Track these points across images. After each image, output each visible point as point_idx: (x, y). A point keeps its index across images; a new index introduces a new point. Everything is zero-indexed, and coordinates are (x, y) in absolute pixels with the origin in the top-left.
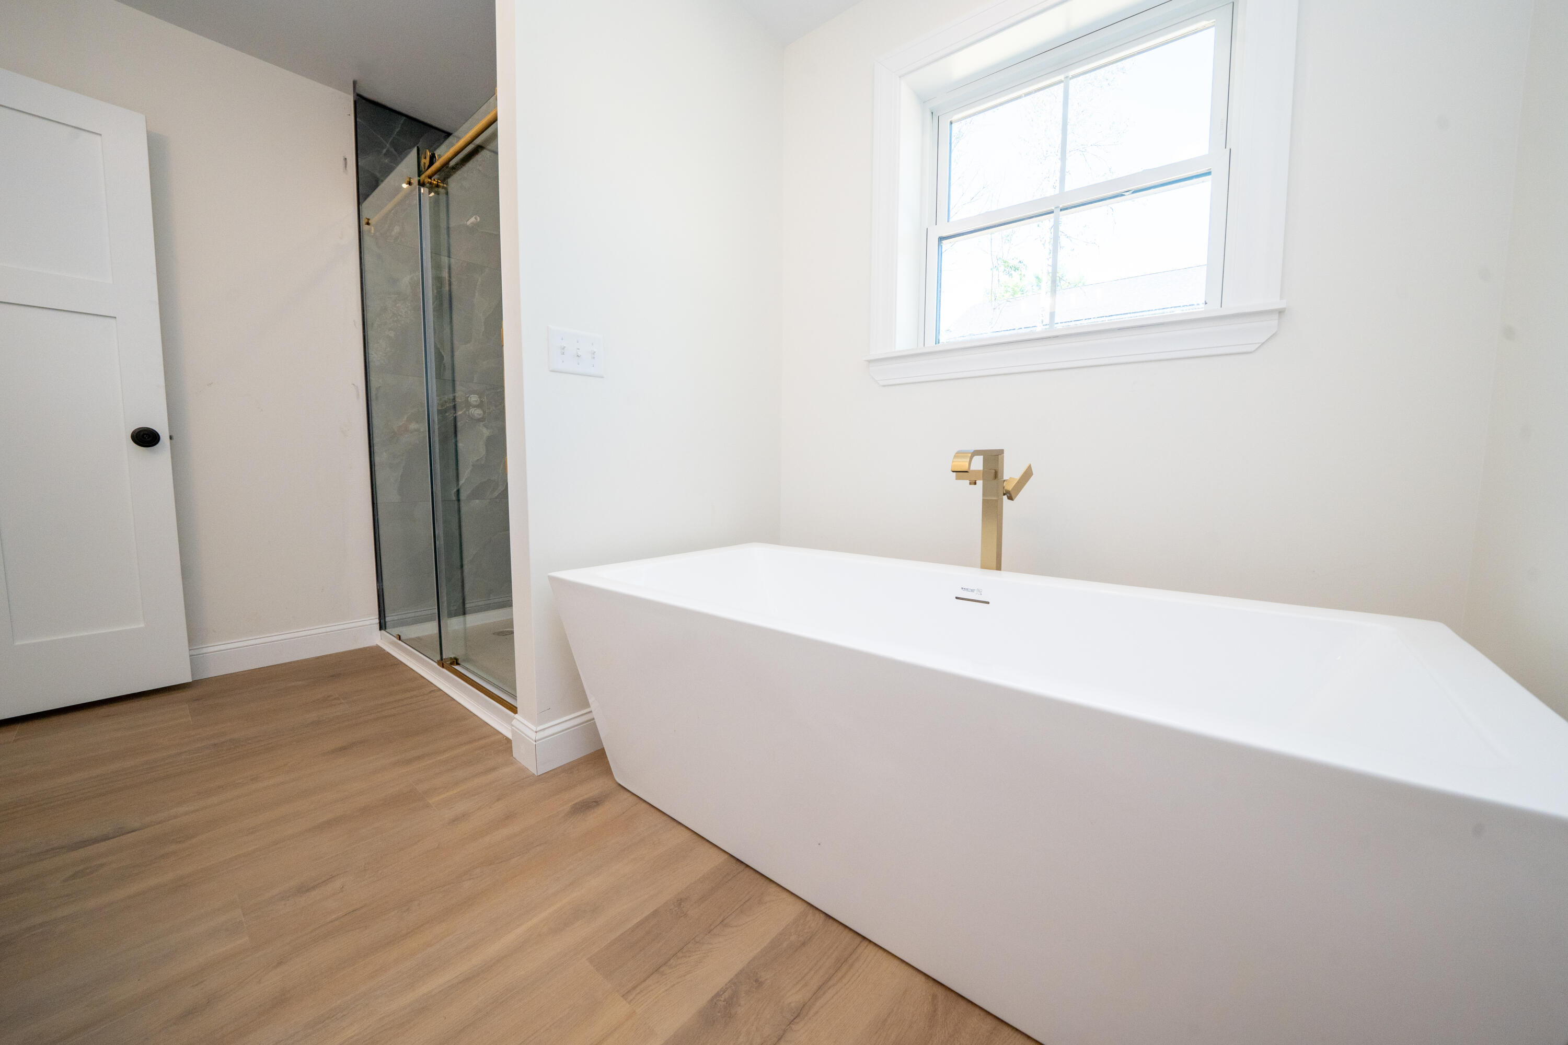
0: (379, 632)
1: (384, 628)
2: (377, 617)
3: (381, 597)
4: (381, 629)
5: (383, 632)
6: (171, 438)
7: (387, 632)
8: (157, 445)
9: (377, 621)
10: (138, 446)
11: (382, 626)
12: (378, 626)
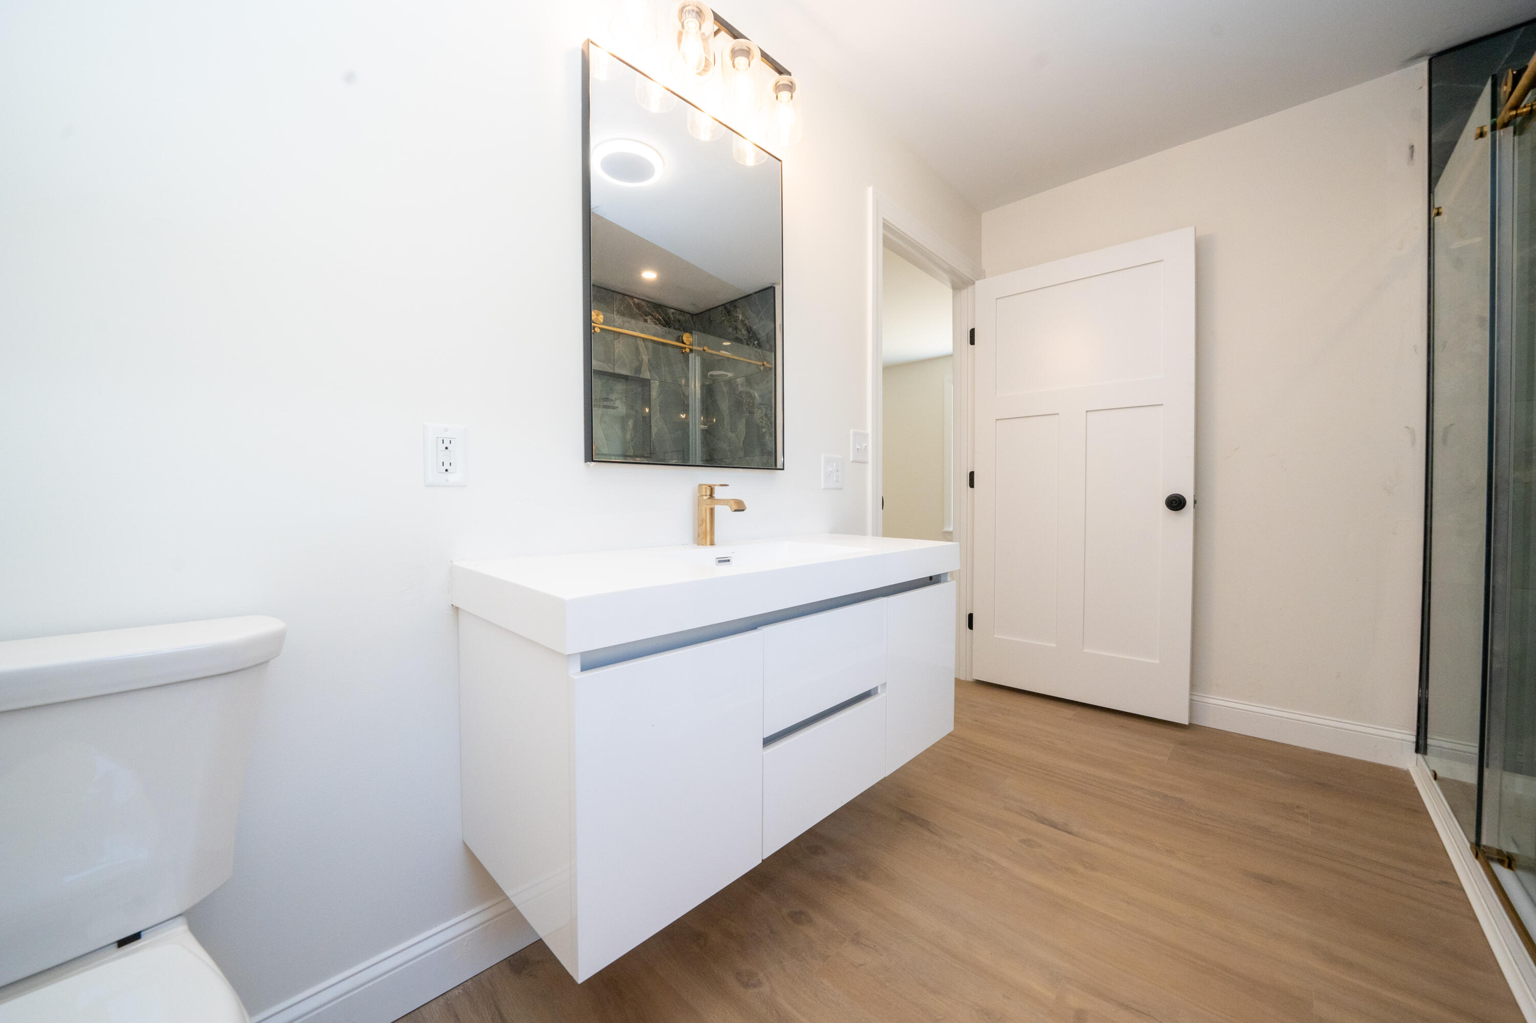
0: (1415, 754)
1: (1422, 751)
2: (1415, 733)
3: (1423, 710)
4: (1417, 750)
5: (1420, 756)
6: (1195, 502)
7: (1424, 759)
8: (1182, 510)
9: (1414, 739)
10: (1170, 511)
11: (1421, 747)
12: (1413, 746)
